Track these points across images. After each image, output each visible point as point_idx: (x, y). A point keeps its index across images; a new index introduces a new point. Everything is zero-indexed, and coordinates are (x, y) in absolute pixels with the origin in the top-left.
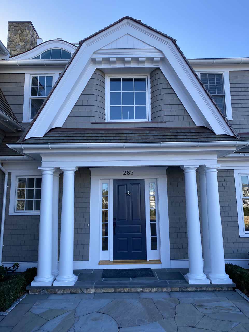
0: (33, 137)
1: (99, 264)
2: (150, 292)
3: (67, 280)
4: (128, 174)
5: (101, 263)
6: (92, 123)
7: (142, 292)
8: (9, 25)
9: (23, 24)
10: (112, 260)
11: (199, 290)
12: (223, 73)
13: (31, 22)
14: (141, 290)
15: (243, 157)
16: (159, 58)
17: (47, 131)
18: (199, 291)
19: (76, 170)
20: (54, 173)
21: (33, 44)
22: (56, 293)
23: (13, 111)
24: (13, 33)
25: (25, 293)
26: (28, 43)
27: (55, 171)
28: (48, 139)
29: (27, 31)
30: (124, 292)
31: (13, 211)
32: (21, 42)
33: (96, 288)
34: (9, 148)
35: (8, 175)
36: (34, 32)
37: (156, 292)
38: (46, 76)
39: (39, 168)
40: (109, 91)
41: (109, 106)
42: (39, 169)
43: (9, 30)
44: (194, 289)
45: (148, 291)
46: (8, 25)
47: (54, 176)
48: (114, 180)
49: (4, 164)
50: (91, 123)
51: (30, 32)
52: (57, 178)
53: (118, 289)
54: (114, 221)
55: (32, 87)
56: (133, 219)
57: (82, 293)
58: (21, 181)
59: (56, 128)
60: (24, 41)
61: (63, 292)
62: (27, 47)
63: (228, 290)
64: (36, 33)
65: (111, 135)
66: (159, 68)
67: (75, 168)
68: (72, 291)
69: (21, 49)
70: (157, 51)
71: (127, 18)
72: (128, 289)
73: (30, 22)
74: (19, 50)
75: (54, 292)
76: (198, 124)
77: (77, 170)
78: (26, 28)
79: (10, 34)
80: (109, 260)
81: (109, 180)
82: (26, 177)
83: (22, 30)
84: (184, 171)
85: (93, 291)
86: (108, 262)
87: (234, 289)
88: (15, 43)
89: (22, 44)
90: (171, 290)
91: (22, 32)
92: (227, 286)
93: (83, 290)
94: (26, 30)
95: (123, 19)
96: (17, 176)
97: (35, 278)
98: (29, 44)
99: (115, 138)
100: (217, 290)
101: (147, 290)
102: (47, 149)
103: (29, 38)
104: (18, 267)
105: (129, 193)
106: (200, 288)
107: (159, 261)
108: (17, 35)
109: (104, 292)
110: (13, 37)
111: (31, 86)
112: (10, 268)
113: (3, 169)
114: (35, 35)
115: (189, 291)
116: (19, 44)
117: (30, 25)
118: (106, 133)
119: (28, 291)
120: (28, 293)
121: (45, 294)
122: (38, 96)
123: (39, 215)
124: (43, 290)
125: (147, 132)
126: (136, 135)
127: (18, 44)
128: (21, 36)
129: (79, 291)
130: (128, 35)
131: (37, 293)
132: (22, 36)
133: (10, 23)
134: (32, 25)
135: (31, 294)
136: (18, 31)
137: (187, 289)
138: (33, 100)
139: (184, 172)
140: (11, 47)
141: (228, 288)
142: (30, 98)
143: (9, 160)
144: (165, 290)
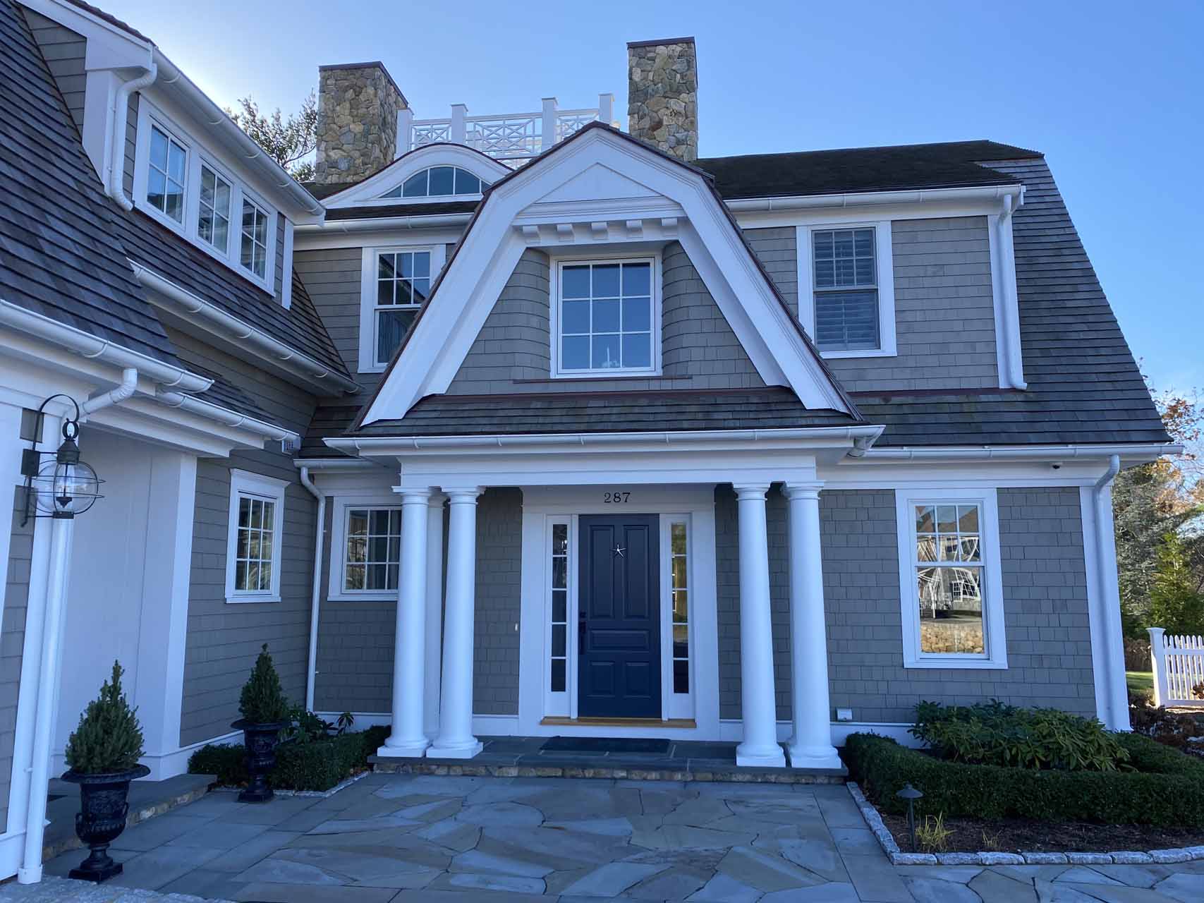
0: (380, 421)
1: (542, 723)
2: (645, 779)
3: (458, 745)
4: (617, 500)
5: (547, 721)
6: (516, 382)
7: (622, 778)
8: (323, 78)
9: (360, 72)
10: (574, 715)
11: (759, 780)
12: (875, 227)
13: (380, 62)
14: (624, 774)
15: (909, 458)
16: (675, 220)
17: (411, 404)
18: (761, 782)
19: (478, 494)
20: (429, 500)
21: (385, 124)
22: (431, 774)
23: (337, 344)
24: (332, 98)
25: (366, 770)
26: (374, 124)
27: (432, 496)
28: (413, 424)
29: (371, 90)
30: (584, 778)
31: (338, 591)
32: (354, 122)
33: (520, 764)
34: (326, 446)
35: (326, 502)
36: (390, 89)
37: (659, 780)
38: (413, 252)
39: (396, 489)
40: (561, 299)
41: (561, 335)
42: (395, 491)
43: (322, 91)
44: (748, 777)
45: (638, 778)
46: (321, 75)
47: (429, 507)
48: (580, 516)
49: (315, 477)
50: (511, 382)
51: (379, 92)
52: (438, 513)
53: (572, 769)
54: (583, 620)
55: (380, 282)
56: (628, 616)
57: (490, 775)
58: (357, 518)
59: (433, 395)
60: (361, 119)
61: (449, 772)
62: (369, 136)
63: (829, 783)
64: (396, 89)
65: (558, 412)
66: (677, 242)
67: (474, 490)
68: (467, 769)
69: (353, 144)
70: (667, 202)
71: (595, 125)
72: (592, 771)
73: (378, 65)
74: (351, 146)
75: (426, 771)
76: (770, 381)
77: (483, 493)
78: (368, 82)
79: (324, 101)
80: (567, 715)
81: (569, 516)
82: (369, 509)
83: (358, 89)
84: (737, 495)
85: (514, 772)
86: (565, 721)
87: (845, 780)
88: (338, 128)
89: (358, 128)
90: (692, 778)
91: (357, 94)
92: (828, 773)
93: (491, 770)
94: (366, 87)
95: (586, 129)
96: (346, 506)
97: (388, 741)
98: (375, 129)
99: (565, 420)
100: (803, 781)
101: (636, 775)
102: (412, 447)
103: (375, 109)
104: (350, 722)
105: (618, 550)
106: (761, 775)
107: (691, 723)
108: (344, 103)
109: (539, 777)
110: (334, 110)
111: (377, 280)
112: (332, 724)
113: (313, 488)
114: (393, 95)
115: (734, 782)
116: (350, 131)
117: (378, 73)
118: (545, 405)
119: (371, 767)
120: (372, 770)
121: (407, 773)
122: (395, 306)
123: (396, 601)
124: (404, 765)
125: (644, 402)
126: (615, 411)
127: (346, 129)
128: (354, 105)
129: (483, 771)
130: (599, 165)
131: (390, 772)
132: (358, 105)
133: (323, 69)
134: (384, 71)
135: (378, 772)
136: (345, 91)
137: (731, 777)
138: (383, 314)
139: (737, 497)
140: (327, 140)
141: (830, 777)
142: (375, 310)
143: (326, 468)
144: (679, 776)
